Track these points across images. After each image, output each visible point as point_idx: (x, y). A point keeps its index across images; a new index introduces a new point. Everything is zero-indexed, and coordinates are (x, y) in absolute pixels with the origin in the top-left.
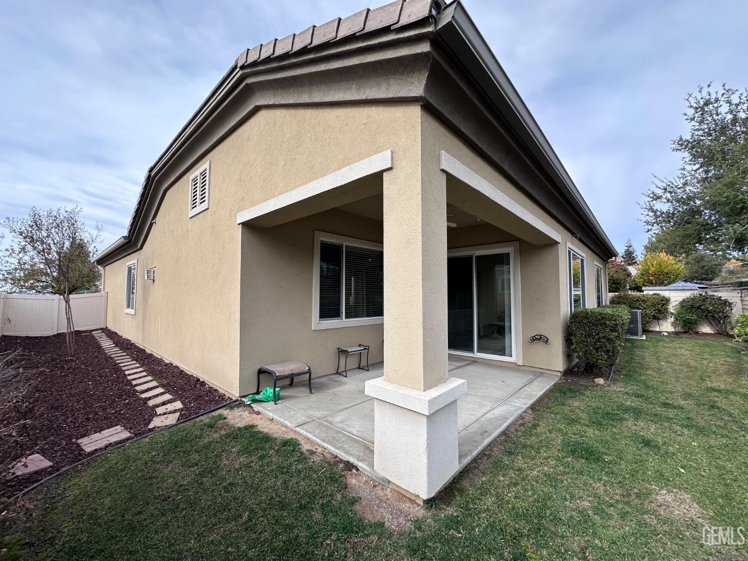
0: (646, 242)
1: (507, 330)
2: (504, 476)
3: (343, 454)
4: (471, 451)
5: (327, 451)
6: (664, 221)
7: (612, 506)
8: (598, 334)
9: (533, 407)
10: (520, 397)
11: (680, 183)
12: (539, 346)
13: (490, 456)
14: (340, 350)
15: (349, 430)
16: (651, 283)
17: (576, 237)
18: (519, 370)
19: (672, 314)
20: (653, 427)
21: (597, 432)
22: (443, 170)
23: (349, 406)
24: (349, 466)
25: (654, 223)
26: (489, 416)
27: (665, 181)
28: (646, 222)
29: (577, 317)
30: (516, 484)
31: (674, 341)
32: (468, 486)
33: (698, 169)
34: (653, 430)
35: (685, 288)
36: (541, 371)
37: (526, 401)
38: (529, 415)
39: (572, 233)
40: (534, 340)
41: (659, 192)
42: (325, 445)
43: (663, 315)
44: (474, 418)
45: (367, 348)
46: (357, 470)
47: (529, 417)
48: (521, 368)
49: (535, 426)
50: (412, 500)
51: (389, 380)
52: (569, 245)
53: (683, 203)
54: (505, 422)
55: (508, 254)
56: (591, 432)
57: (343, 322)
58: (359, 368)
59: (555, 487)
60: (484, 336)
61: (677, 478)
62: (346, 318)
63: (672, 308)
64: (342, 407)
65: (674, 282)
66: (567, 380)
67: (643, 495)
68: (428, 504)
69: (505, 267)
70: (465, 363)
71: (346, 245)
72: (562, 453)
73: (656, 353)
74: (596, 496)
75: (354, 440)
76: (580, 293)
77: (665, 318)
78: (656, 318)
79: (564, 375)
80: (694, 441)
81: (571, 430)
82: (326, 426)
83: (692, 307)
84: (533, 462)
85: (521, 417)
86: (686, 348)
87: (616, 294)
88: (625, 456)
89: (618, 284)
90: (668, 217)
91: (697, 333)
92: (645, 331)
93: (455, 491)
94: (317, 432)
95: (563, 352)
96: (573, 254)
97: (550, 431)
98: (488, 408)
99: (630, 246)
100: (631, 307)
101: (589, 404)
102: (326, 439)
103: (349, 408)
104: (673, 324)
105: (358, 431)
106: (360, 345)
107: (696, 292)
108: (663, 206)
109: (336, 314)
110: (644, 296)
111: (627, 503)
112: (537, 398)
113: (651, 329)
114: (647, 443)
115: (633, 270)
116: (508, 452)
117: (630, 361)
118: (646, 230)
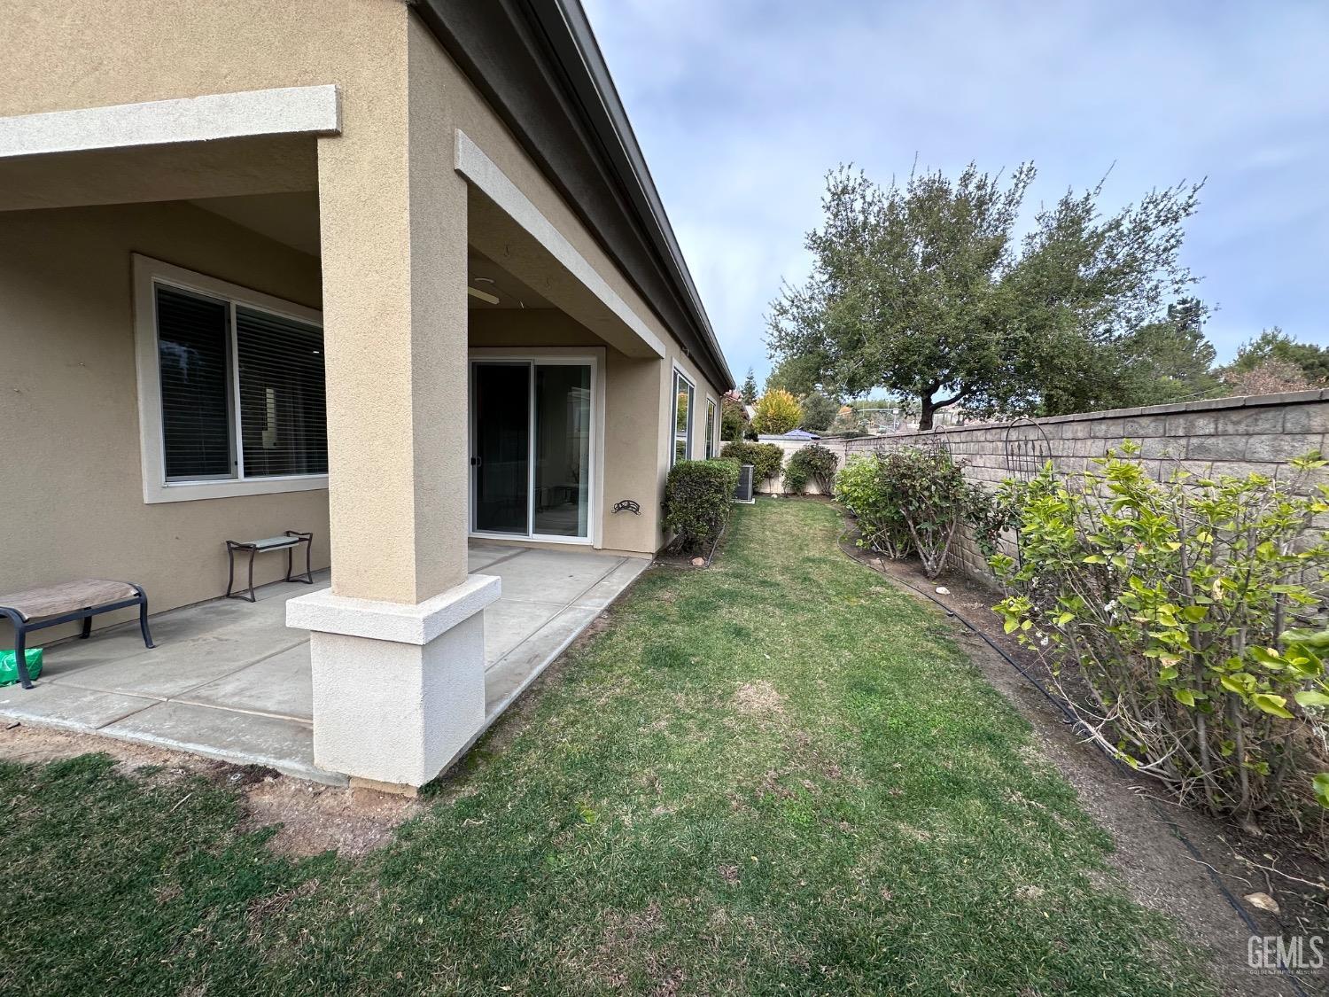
0: (768, 375)
1: (581, 496)
2: (558, 715)
3: (240, 755)
4: (509, 691)
5: (196, 757)
6: (788, 346)
7: (692, 717)
8: (701, 498)
9: (610, 610)
10: (594, 597)
11: (807, 295)
12: (627, 516)
13: (540, 692)
14: (232, 545)
15: (258, 704)
16: (767, 430)
17: (686, 352)
18: (597, 556)
19: (784, 470)
20: (747, 612)
21: (687, 629)
22: (459, 173)
23: (258, 658)
24: (255, 774)
25: (778, 347)
26: (544, 631)
27: (794, 291)
28: (769, 344)
29: (678, 473)
30: (573, 724)
31: (782, 505)
32: (500, 744)
33: (827, 281)
34: (746, 616)
35: (800, 438)
36: (626, 555)
37: (602, 600)
38: (604, 621)
39: (681, 346)
40: (620, 509)
41: (786, 304)
42: (191, 747)
43: (775, 472)
44: (519, 639)
45: (308, 537)
46: (276, 775)
47: (602, 625)
48: (601, 553)
49: (610, 635)
50: (395, 795)
51: (343, 591)
52: (676, 363)
53: (808, 324)
54: (567, 636)
55: (588, 368)
56: (680, 631)
57: (238, 484)
58: (288, 579)
59: (627, 713)
60: (548, 506)
61: (762, 668)
62: (247, 474)
63: (785, 462)
64: (241, 663)
65: (790, 429)
66: (659, 565)
67: (727, 695)
68: (426, 792)
69: (583, 391)
70: (511, 552)
71: (238, 307)
72: (641, 665)
73: (762, 520)
74: (676, 710)
75: (269, 722)
76: (685, 440)
77: (777, 476)
78: (768, 476)
79: (656, 558)
80: (783, 621)
81: (654, 633)
82: (193, 709)
83: (803, 462)
84: (601, 686)
85: (593, 625)
86: (791, 515)
87: (730, 442)
88: (714, 653)
89: (732, 428)
90: (792, 341)
91: (804, 494)
92: (755, 493)
93: (478, 758)
94: (168, 725)
95: (658, 525)
96: (680, 379)
97: (629, 639)
98: (544, 620)
99: (751, 378)
100: (744, 461)
101: (682, 593)
102: (194, 735)
103: (258, 662)
104: (785, 484)
105: (280, 703)
106: (288, 534)
107: (809, 443)
108: (789, 326)
109: (218, 464)
110: (758, 446)
111: (708, 710)
112: (617, 594)
113: (762, 491)
114: (738, 632)
115: (751, 411)
116: (568, 679)
117: (734, 534)
118: (769, 356)
